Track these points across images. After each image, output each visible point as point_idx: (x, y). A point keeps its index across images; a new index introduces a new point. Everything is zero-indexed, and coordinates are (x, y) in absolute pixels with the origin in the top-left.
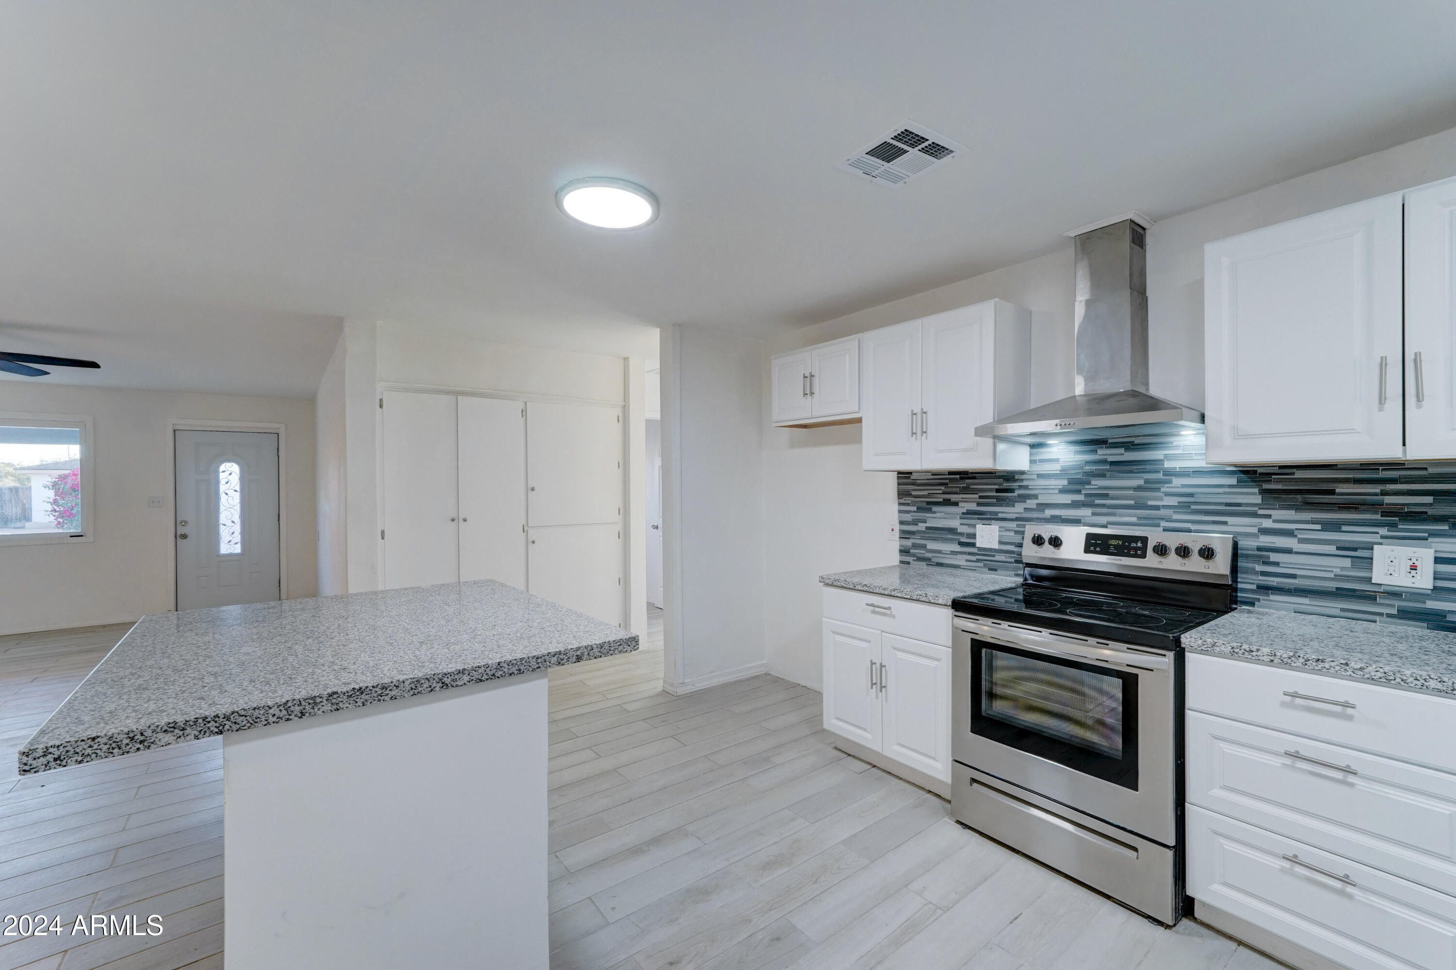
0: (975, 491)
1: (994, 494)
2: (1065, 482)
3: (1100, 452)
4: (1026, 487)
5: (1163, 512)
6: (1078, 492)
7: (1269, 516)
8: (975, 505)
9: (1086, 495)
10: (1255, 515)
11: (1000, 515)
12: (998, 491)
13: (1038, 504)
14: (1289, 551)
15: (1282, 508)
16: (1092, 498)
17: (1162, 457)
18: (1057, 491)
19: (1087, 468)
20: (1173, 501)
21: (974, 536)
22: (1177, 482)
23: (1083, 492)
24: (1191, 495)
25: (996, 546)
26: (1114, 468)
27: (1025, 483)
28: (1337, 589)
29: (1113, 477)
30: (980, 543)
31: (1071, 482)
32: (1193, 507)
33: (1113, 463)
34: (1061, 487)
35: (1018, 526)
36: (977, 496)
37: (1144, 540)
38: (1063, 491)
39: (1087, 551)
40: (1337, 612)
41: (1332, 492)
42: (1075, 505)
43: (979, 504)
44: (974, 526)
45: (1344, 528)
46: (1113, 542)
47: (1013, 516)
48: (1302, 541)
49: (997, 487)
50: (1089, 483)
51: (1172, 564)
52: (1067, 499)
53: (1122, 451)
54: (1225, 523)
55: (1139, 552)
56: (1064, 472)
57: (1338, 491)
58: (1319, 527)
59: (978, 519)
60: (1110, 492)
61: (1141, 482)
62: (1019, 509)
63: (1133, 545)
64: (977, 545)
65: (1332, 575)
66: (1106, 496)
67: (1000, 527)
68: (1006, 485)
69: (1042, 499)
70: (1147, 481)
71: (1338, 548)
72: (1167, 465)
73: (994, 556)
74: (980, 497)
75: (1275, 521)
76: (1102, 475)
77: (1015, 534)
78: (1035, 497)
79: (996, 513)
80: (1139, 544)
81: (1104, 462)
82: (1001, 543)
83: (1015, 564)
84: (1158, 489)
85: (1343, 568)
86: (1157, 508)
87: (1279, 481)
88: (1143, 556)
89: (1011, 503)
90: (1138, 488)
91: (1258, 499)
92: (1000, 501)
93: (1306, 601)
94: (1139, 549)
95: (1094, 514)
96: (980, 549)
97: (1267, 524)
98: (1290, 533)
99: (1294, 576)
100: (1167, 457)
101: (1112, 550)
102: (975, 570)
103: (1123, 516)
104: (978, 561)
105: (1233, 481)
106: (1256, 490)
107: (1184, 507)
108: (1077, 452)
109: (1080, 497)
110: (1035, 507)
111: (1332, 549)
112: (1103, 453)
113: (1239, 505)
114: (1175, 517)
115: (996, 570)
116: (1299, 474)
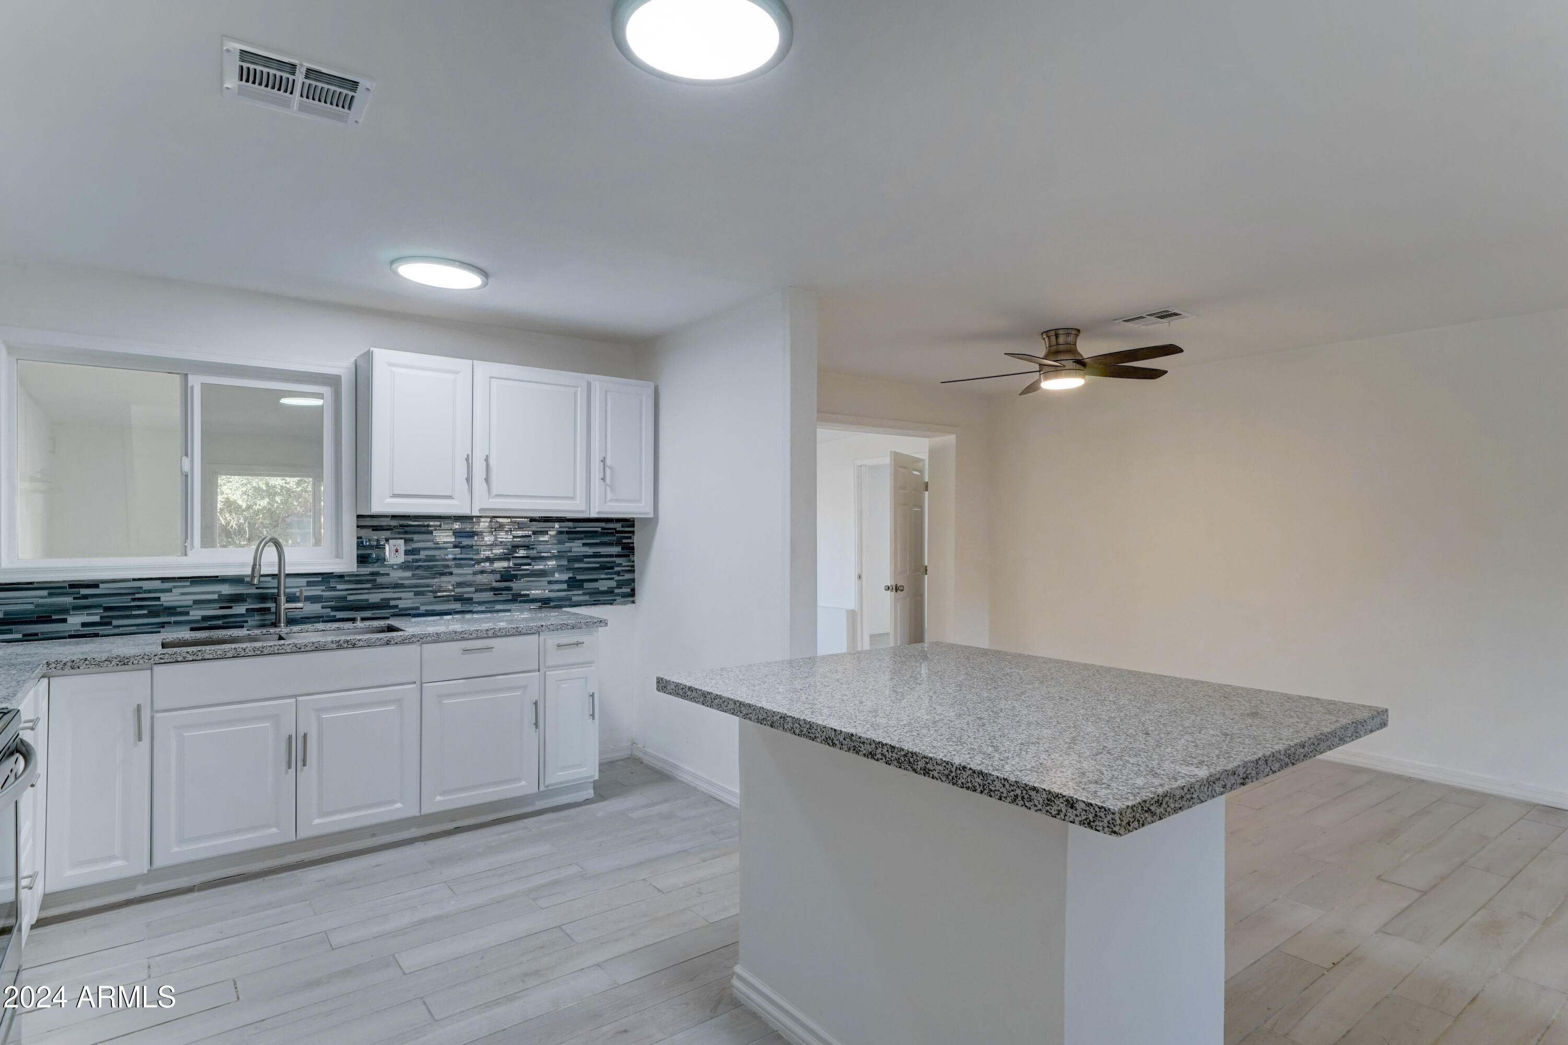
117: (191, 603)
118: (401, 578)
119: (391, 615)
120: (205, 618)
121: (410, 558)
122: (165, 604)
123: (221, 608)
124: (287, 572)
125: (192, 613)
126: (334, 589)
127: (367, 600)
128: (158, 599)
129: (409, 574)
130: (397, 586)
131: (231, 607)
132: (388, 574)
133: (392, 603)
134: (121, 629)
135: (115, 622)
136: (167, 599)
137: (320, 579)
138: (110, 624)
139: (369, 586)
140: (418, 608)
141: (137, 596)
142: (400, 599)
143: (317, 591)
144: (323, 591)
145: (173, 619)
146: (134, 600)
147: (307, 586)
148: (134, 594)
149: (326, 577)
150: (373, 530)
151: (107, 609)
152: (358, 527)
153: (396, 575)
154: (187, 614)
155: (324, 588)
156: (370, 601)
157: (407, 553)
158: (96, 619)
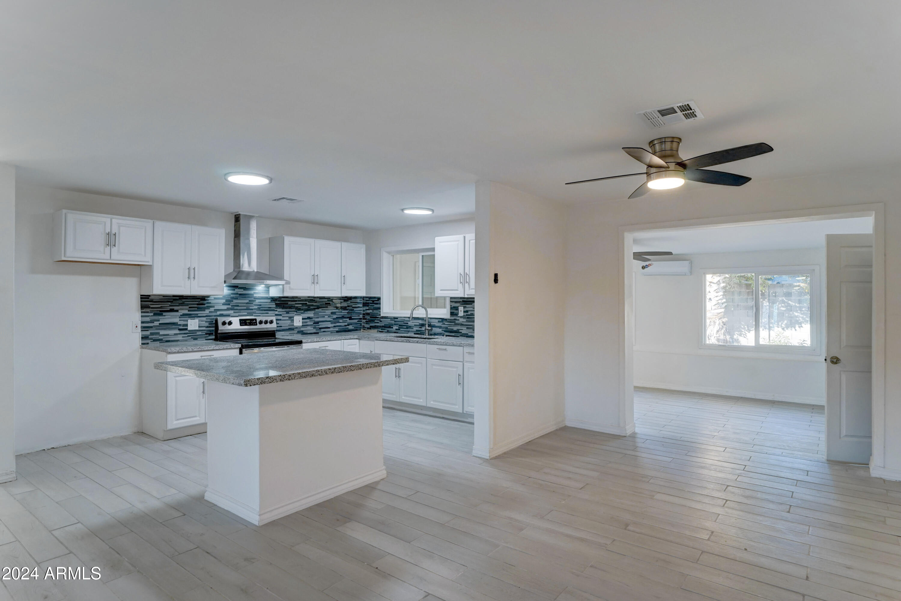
0: (187, 305)
1: (196, 306)
2: (224, 301)
3: (236, 290)
4: (210, 303)
5: (254, 311)
6: (229, 304)
7: (277, 311)
8: (187, 311)
9: (232, 306)
10: (274, 310)
11: (199, 315)
12: (198, 304)
13: (215, 310)
14: (281, 320)
15: (279, 308)
16: (233, 307)
17: (253, 293)
18: (222, 304)
19: (231, 296)
20: (256, 307)
21: (187, 325)
22: (257, 301)
23: (231, 305)
24: (260, 305)
25: (197, 328)
26: (240, 296)
27: (209, 301)
28: (289, 328)
29: (240, 299)
30: (190, 328)
31: (226, 301)
32: (261, 309)
33: (240, 294)
34: (223, 303)
35: (206, 319)
36: (188, 307)
37: (256, 319)
38: (224, 304)
39: (241, 325)
40: (289, 334)
41: (287, 304)
42: (228, 309)
43: (189, 311)
44: (187, 321)
45: (290, 313)
46: (247, 321)
47: (205, 315)
48: (283, 317)
49: (197, 303)
50: (233, 301)
51: (263, 326)
52: (225, 307)
53: (242, 290)
54: (268, 313)
55: (255, 324)
56: (224, 297)
57: (289, 303)
58: (285, 313)
59: (189, 317)
60: (239, 304)
61: (248, 301)
62: (207, 311)
63: (253, 322)
64: (188, 329)
65: (288, 325)
66: (238, 306)
67: (199, 320)
68: (201, 302)
69: (216, 308)
70: (250, 301)
71: (289, 318)
72: (255, 295)
73: (196, 333)
74: (190, 307)
75: (278, 312)
76: (237, 299)
77: (206, 322)
78: (214, 307)
79: (197, 314)
80: (255, 321)
81: (237, 294)
82: (199, 327)
83: (205, 335)
84: (252, 304)
85: (290, 323)
86: (252, 309)
87: (279, 301)
88: (257, 325)
89: (204, 309)
90: (247, 303)
91: (274, 306)
92: (199, 309)
93: (283, 333)
94: (254, 323)
95: (234, 312)
96: (190, 331)
97: (277, 313)
98: (280, 315)
99: (281, 326)
100: (254, 293)
101: (248, 324)
102: (187, 341)
103: (242, 312)
104: (188, 336)
105: (270, 301)
106: (274, 303)
107: (259, 309)
108: (228, 290)
109: (230, 307)
110: (213, 311)
111: (287, 318)
112: (237, 291)
113: (271, 308)
114: (257, 312)
115: (197, 339)
116: (283, 299)
117: (414, 325)
118: (463, 322)
119: (460, 336)
120: (417, 331)
121: (465, 314)
122: (409, 325)
123: (420, 328)
124: (428, 317)
125: (414, 328)
126: (444, 324)
127: (453, 329)
128: (408, 323)
129: (465, 320)
130: (462, 325)
131: (421, 328)
132: (459, 320)
133: (460, 331)
134: (402, 331)
135: (401, 329)
136: (410, 324)
137: (441, 320)
138: (399, 330)
139: (453, 324)
140: (468, 334)
141: (404, 322)
142: (462, 330)
143: (440, 324)
144: (442, 324)
145: (411, 330)
146: (404, 323)
147: (438, 322)
148: (403, 321)
149: (443, 320)
150: (455, 303)
151: (400, 325)
152: (451, 302)
153: (461, 320)
154: (413, 328)
155: (442, 323)
156: (454, 330)
157: (464, 312)
158: (397, 328)
